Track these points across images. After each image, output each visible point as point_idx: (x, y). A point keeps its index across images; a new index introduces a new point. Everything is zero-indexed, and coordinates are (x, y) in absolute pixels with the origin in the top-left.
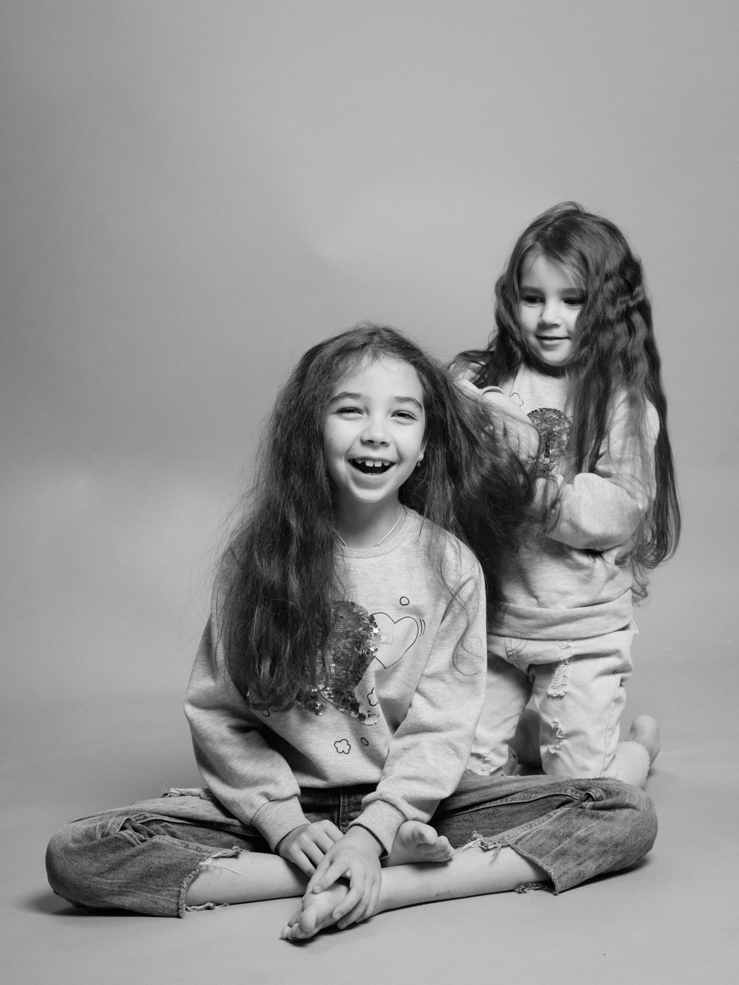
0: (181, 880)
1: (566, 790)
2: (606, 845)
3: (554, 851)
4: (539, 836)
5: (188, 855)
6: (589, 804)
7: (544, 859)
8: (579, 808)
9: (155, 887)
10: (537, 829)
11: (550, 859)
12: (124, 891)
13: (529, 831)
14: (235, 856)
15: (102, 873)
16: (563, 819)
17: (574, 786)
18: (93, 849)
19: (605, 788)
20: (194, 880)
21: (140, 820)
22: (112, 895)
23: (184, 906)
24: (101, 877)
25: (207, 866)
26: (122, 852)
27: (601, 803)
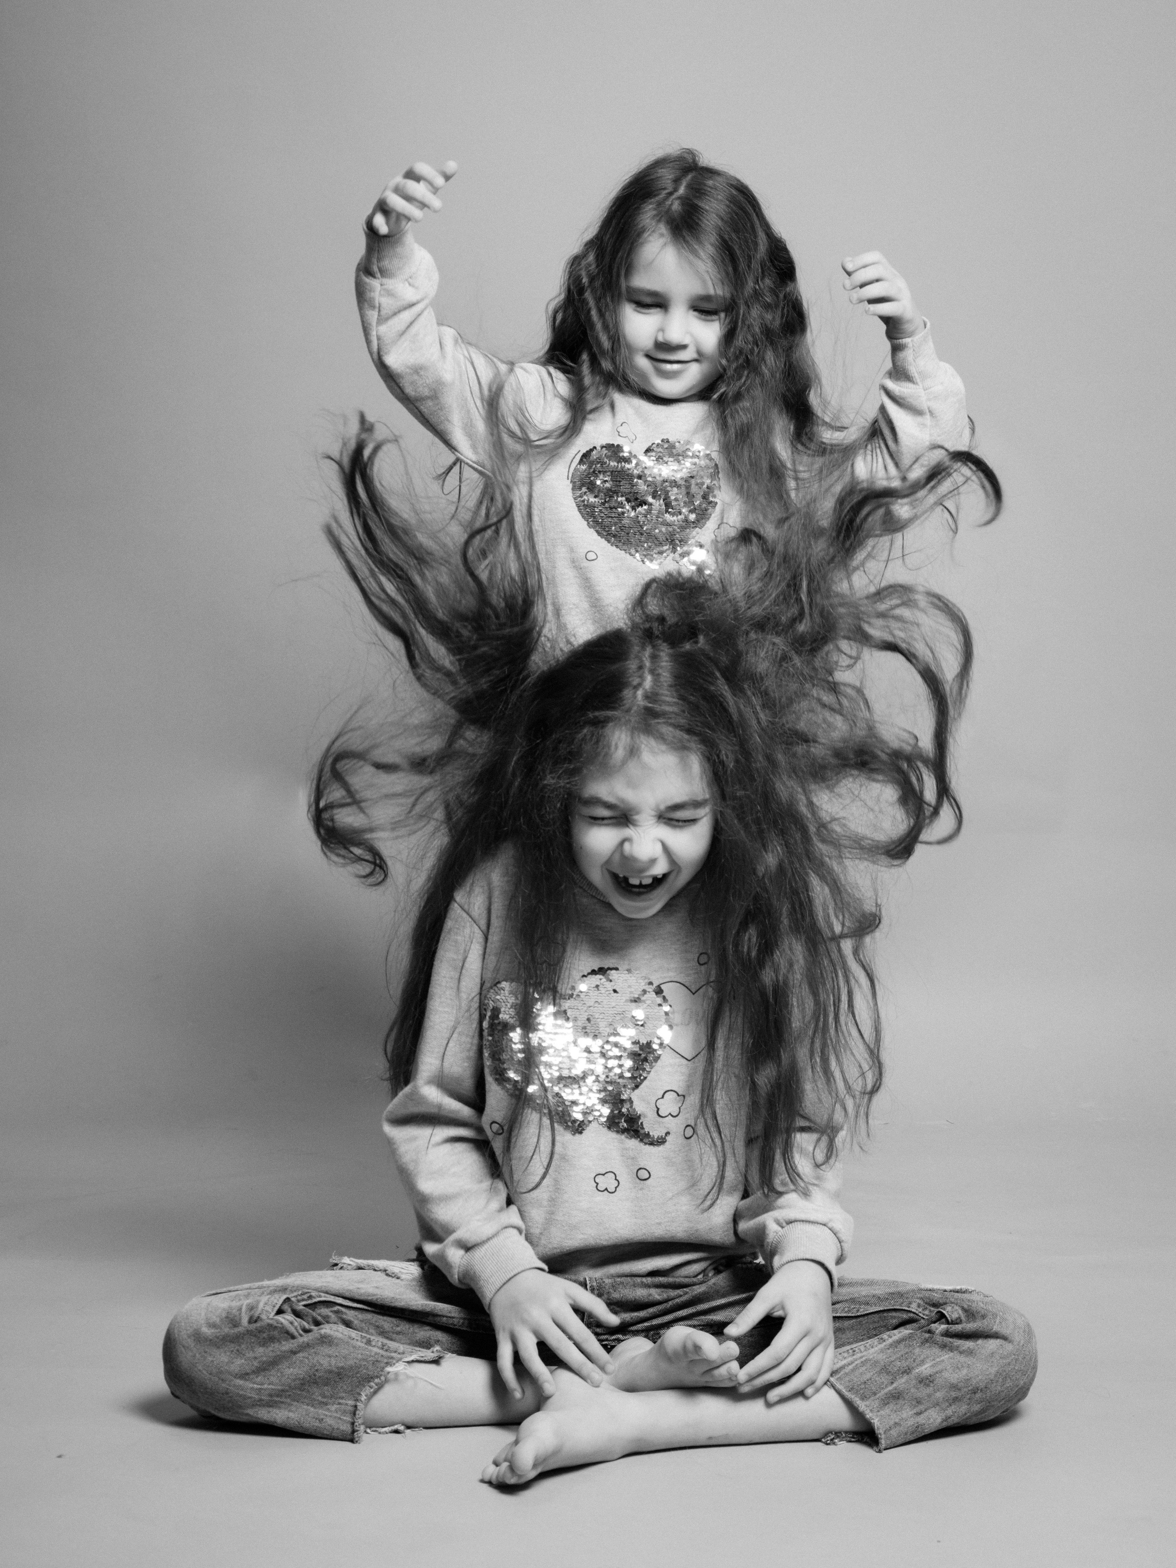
0: (358, 1390)
1: (910, 1303)
2: (960, 1390)
3: (883, 1392)
4: (864, 1368)
5: (371, 1356)
6: (941, 1327)
7: (867, 1403)
8: (926, 1332)
9: (320, 1398)
10: (861, 1357)
11: (876, 1404)
12: (276, 1402)
13: (850, 1359)
14: (436, 1362)
15: (247, 1374)
16: (902, 1346)
17: (921, 1298)
18: (236, 1339)
19: (966, 1306)
20: (375, 1392)
21: (303, 1300)
22: (260, 1406)
23: (362, 1428)
24: (246, 1380)
25: (396, 1374)
26: (277, 1345)
27: (958, 1328)
